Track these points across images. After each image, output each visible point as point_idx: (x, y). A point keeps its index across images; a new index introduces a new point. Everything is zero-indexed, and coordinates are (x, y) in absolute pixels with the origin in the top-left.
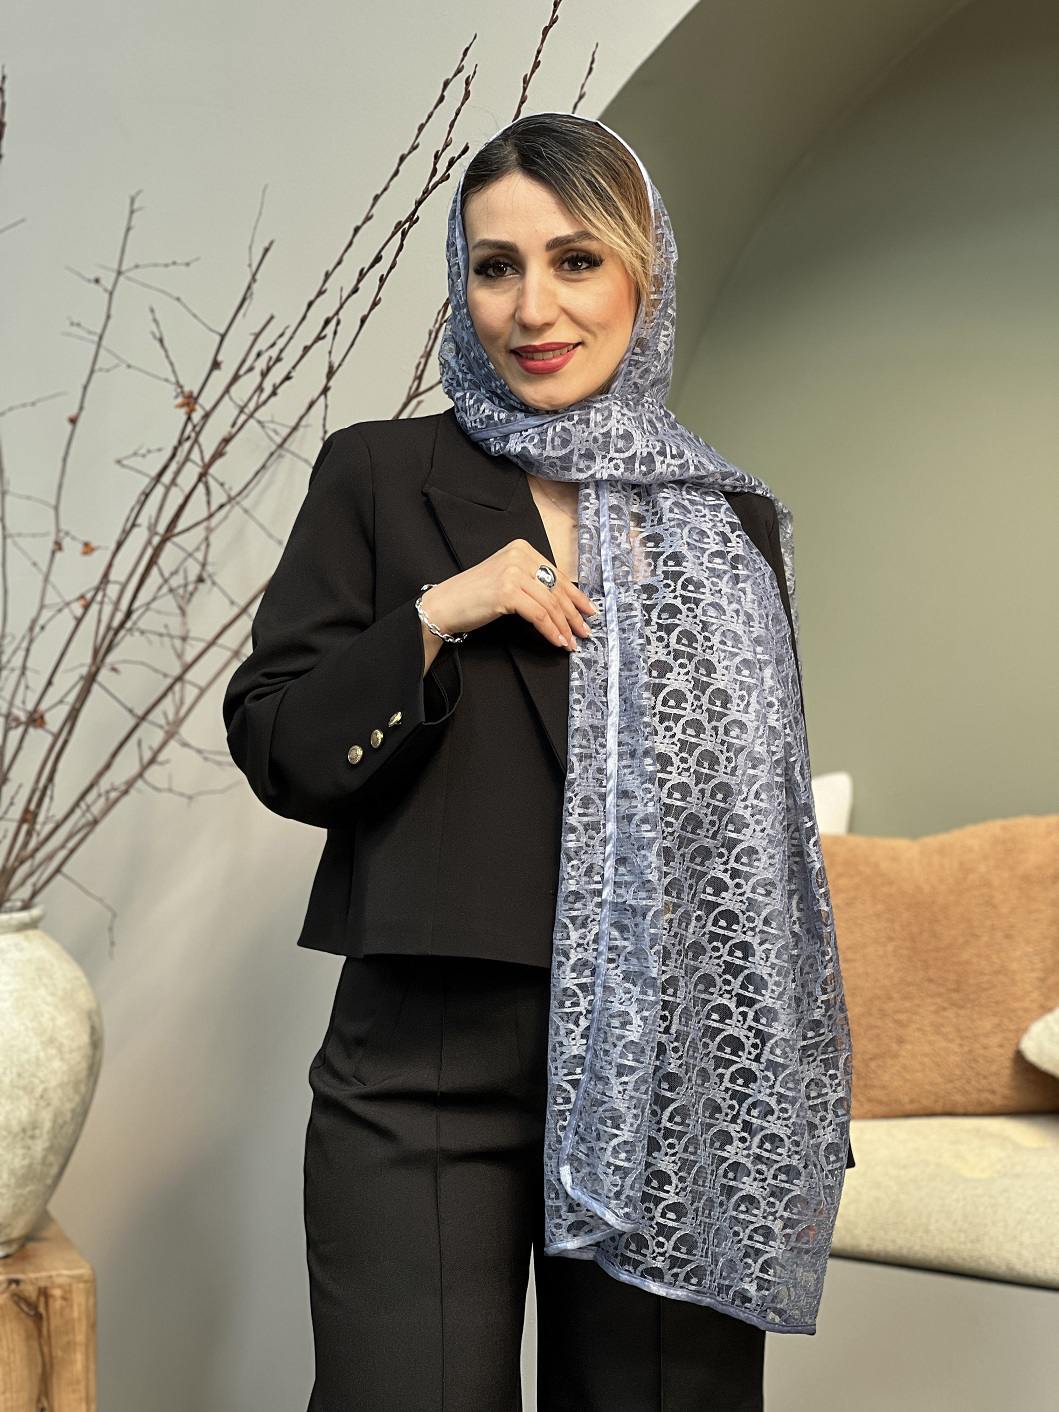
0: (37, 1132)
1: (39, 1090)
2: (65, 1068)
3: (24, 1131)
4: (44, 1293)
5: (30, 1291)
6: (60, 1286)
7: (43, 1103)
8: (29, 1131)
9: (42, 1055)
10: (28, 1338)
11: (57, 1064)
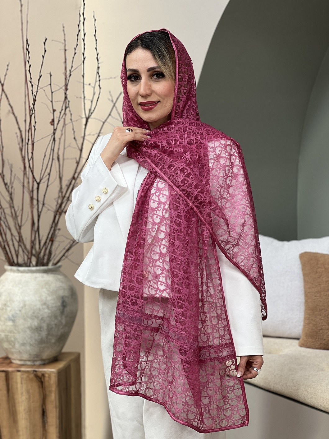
0: (42, 329)
1: (40, 317)
2: (49, 312)
3: (37, 328)
4: (43, 375)
5: (40, 374)
6: (48, 374)
7: (42, 321)
8: (38, 329)
9: (41, 307)
10: (39, 387)
11: (46, 310)
